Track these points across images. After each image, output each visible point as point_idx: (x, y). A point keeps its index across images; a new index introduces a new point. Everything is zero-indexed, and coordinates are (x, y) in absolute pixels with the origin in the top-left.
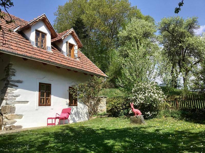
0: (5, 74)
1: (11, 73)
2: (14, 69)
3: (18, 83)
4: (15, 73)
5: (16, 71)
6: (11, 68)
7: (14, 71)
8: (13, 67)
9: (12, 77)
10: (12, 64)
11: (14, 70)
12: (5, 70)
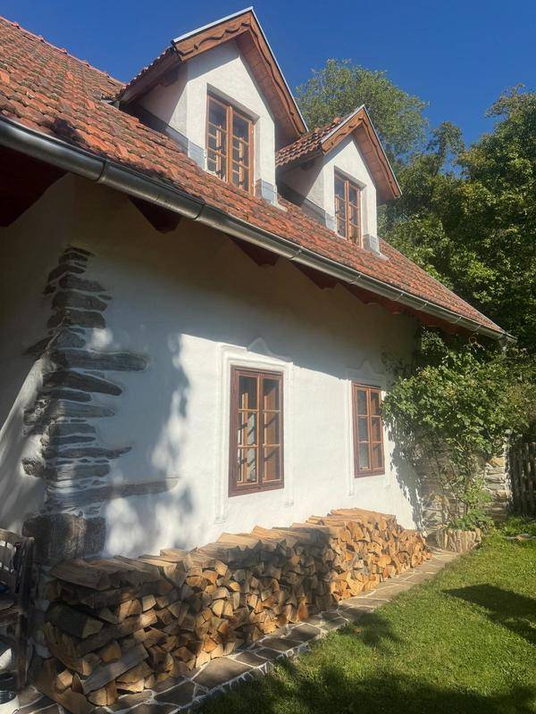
0: (49, 312)
1: (81, 310)
2: (95, 283)
3: (121, 368)
4: (103, 309)
5: (110, 298)
6: (78, 276)
7: (95, 294)
8: (89, 275)
9: (83, 332)
10: (81, 255)
11: (98, 288)
12: (49, 290)
